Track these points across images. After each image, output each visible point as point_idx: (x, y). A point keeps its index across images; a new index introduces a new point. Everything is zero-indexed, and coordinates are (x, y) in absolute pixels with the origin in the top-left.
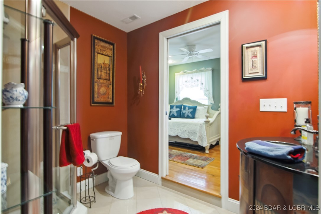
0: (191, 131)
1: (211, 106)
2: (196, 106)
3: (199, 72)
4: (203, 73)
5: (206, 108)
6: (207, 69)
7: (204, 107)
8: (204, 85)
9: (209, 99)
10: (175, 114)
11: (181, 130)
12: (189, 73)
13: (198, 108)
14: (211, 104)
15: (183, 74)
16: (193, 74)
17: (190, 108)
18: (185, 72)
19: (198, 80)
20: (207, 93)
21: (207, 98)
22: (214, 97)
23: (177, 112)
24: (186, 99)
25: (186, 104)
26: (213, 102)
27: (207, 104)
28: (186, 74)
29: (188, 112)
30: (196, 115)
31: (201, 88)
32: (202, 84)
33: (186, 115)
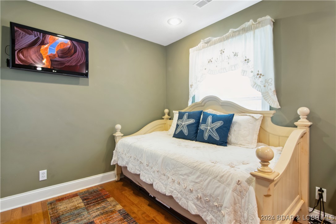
0: (205, 196)
1: (272, 116)
2: (232, 113)
3: (239, 34)
4: (250, 34)
5: (256, 120)
6: (259, 23)
7: (253, 117)
8: (251, 63)
9: (265, 96)
10: (186, 132)
11: (179, 184)
12: (215, 43)
13: (235, 118)
14: (271, 108)
15: (204, 48)
16: (226, 42)
17: (216, 119)
18: (207, 43)
19: (236, 55)
20: (259, 81)
21: (259, 94)
22: (278, 92)
23: (188, 126)
24: (211, 100)
25: (209, 111)
26: (276, 105)
27: (260, 109)
28: (210, 45)
29: (212, 129)
30: (233, 136)
31: (244, 72)
32: (247, 60)
33: (206, 136)
